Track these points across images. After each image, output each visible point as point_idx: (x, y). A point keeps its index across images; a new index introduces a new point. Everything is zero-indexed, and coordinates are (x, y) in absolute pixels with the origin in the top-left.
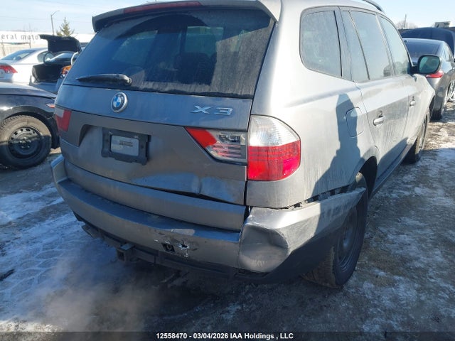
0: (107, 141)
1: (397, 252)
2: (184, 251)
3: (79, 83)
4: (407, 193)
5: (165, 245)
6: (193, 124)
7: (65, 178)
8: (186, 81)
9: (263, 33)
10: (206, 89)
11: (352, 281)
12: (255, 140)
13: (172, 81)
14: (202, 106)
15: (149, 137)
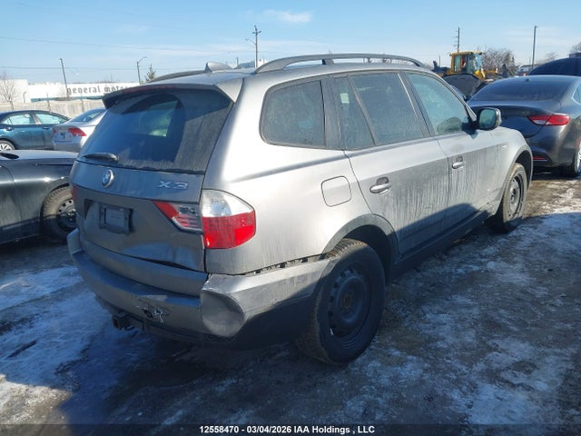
0: (103, 213)
1: (427, 332)
2: (159, 316)
3: (84, 160)
4: (476, 268)
5: (146, 312)
6: (158, 198)
7: (80, 250)
8: (156, 159)
9: (222, 113)
10: (170, 166)
11: (359, 360)
12: (207, 211)
13: (146, 159)
14: (165, 181)
15: (131, 211)
